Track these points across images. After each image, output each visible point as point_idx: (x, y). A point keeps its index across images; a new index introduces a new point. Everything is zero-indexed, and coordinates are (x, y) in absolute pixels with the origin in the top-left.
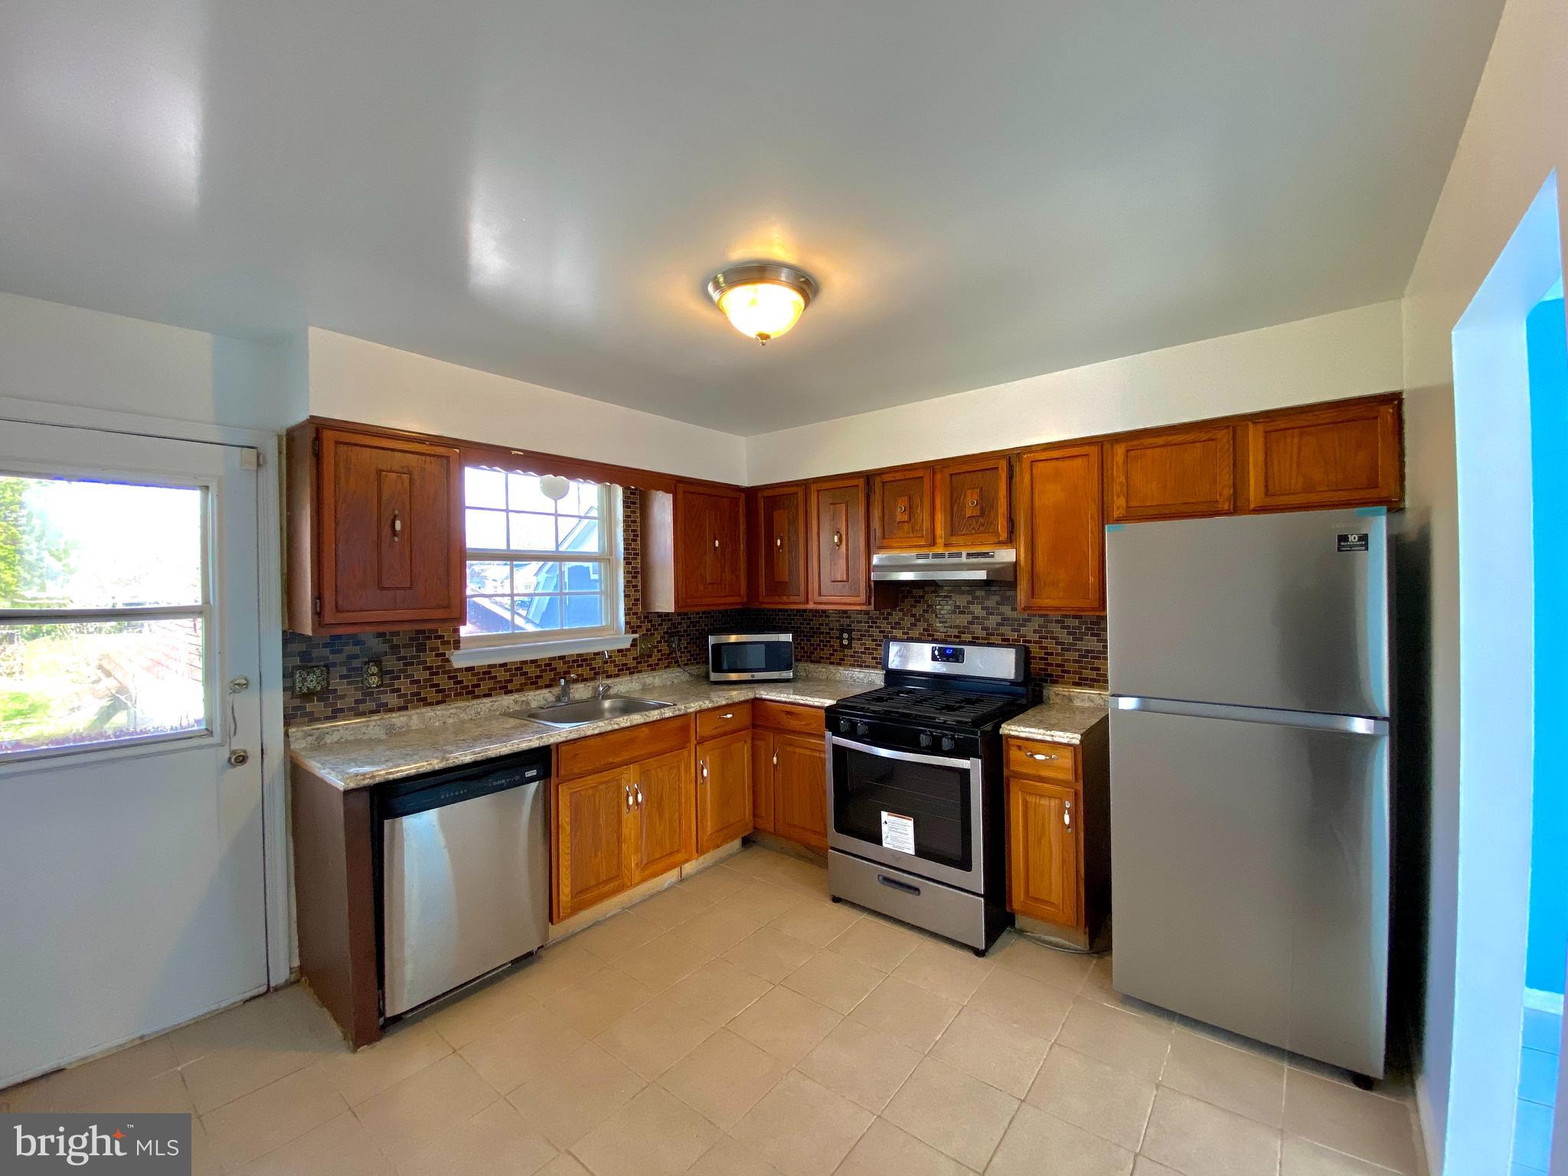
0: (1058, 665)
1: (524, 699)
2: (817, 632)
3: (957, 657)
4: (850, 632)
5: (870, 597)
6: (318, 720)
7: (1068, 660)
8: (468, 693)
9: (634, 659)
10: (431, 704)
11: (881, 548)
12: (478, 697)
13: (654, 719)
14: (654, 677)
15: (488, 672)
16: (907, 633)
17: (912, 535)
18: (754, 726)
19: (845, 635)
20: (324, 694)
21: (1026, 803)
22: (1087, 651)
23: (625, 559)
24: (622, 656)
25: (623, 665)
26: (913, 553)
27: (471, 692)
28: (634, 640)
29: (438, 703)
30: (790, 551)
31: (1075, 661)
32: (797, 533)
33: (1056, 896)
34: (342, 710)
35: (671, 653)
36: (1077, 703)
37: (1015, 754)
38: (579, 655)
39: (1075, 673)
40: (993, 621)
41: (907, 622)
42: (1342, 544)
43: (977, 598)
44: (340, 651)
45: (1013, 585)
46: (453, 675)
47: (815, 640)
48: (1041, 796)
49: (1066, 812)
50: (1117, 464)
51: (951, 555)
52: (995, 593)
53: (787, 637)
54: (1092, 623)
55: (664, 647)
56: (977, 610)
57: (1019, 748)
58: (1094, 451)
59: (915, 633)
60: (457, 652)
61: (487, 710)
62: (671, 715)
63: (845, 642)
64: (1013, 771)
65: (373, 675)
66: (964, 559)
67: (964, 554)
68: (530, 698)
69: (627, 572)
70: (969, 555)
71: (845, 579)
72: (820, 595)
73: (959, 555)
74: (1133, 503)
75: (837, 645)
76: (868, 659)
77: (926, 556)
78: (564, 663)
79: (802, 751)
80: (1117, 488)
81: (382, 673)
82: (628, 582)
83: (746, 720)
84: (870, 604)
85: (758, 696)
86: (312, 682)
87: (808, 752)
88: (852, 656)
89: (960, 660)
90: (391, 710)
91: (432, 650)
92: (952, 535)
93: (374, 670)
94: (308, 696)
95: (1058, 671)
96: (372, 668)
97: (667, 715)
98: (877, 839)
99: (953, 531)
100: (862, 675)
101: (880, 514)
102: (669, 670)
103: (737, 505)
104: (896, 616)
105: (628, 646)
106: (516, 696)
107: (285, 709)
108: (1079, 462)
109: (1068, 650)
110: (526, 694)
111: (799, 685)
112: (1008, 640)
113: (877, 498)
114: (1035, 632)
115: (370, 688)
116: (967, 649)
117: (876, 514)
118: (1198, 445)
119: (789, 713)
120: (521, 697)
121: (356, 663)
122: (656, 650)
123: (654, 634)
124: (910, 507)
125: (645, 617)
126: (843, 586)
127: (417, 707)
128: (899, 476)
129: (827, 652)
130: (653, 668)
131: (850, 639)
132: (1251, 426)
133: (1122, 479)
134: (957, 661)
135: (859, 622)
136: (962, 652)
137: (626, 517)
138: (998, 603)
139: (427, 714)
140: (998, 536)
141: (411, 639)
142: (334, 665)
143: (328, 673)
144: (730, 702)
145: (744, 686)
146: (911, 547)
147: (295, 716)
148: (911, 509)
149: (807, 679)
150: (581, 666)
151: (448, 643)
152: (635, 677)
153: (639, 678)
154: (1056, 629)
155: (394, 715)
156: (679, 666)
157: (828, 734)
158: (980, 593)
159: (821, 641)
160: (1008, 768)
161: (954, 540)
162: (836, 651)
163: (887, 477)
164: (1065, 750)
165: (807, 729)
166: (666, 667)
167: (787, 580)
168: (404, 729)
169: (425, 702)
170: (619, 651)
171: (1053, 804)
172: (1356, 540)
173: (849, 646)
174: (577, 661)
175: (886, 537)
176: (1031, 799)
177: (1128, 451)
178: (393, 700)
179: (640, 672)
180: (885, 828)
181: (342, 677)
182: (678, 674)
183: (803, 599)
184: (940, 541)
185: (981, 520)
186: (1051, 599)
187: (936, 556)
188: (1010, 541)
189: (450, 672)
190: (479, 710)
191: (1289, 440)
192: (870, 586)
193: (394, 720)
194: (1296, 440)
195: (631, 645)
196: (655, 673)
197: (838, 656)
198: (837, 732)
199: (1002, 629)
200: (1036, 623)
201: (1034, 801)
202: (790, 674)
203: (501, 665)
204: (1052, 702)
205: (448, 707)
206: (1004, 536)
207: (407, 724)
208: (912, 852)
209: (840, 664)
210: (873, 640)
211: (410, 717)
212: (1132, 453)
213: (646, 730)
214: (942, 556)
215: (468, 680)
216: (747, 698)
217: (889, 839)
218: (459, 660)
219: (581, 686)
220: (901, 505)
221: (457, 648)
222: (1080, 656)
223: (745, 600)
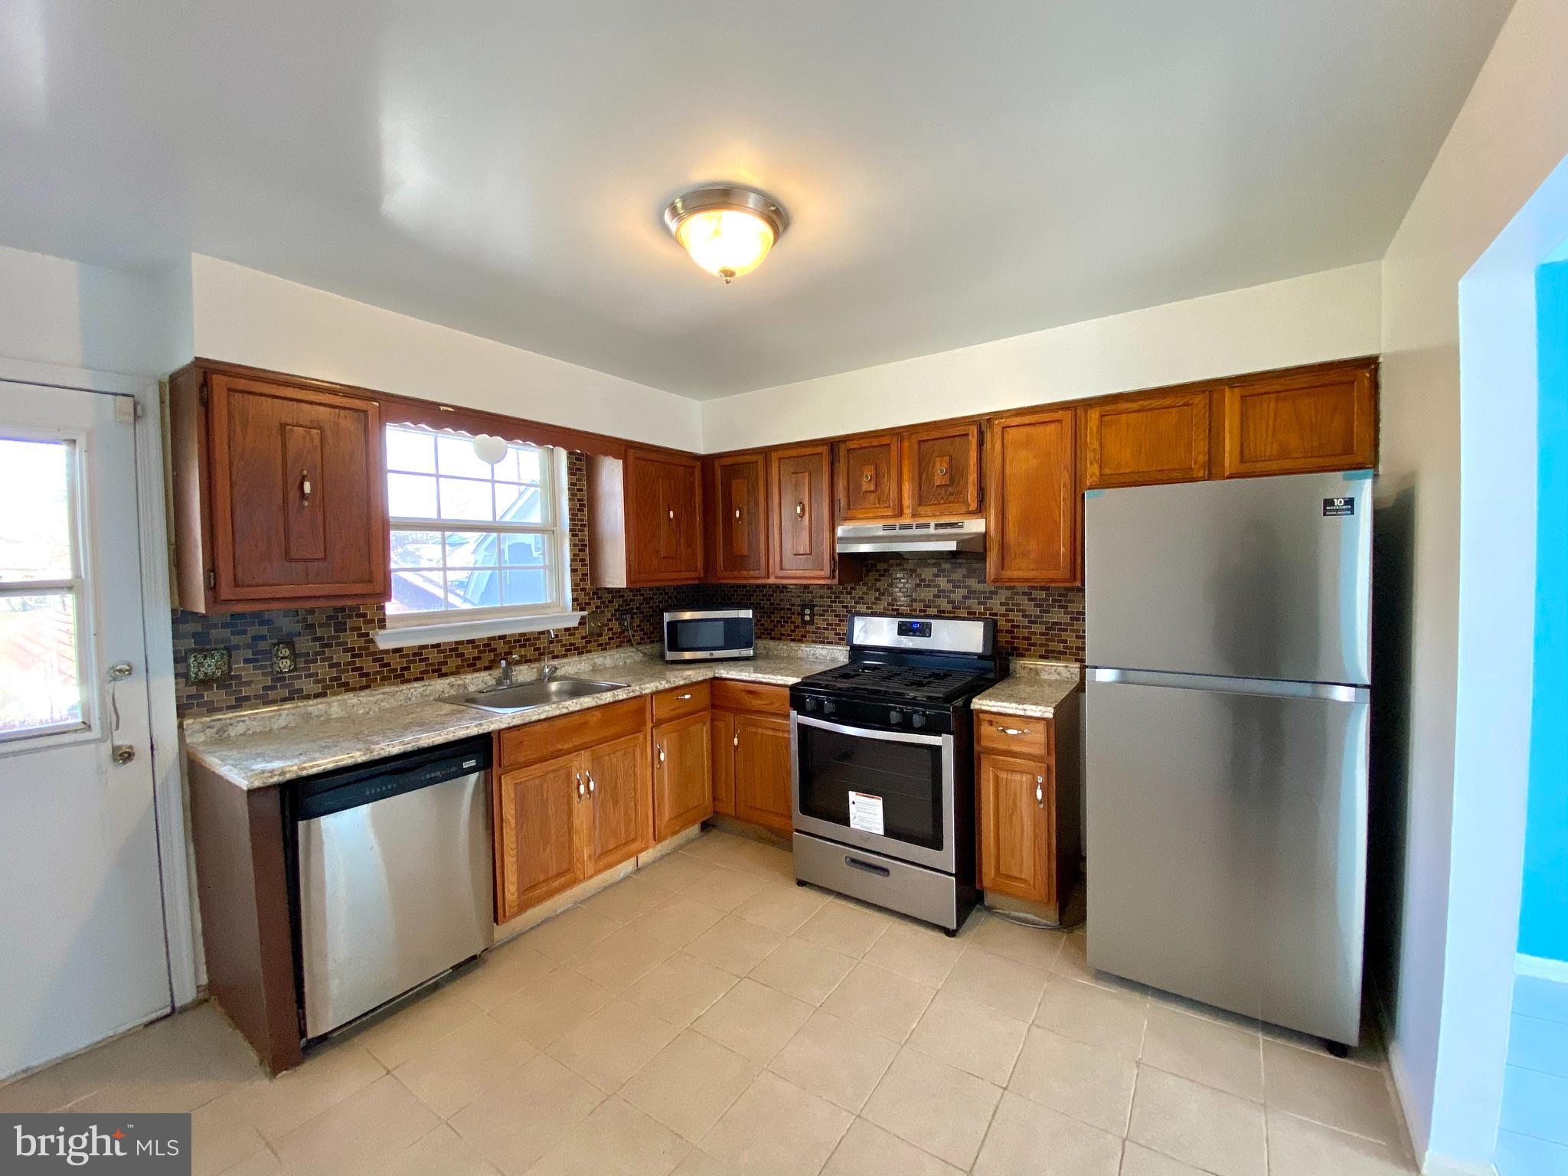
0: (1024, 638)
1: (460, 682)
2: (776, 608)
3: (924, 631)
4: (812, 607)
5: (834, 571)
6: (219, 710)
7: (1035, 633)
8: (396, 677)
9: (583, 638)
10: (354, 689)
11: (846, 519)
12: (408, 681)
13: (607, 702)
14: (605, 657)
15: (419, 652)
16: (871, 608)
17: (878, 506)
18: (713, 706)
19: (807, 611)
20: (225, 681)
21: (996, 778)
22: (1055, 624)
23: (571, 530)
24: (570, 635)
25: (571, 644)
26: (880, 524)
27: (401, 677)
28: (583, 618)
29: (362, 688)
30: (750, 524)
31: (1042, 634)
32: (757, 504)
33: (1027, 873)
34: (247, 698)
35: (623, 632)
36: (1045, 676)
37: (986, 730)
38: (521, 635)
39: (1041, 645)
40: (959, 594)
41: (872, 596)
42: (1328, 508)
43: (943, 570)
44: (245, 632)
45: (982, 557)
46: (380, 657)
47: (776, 617)
48: (1013, 771)
49: (1039, 787)
50: (1091, 431)
51: (919, 526)
52: (960, 565)
53: (747, 614)
54: (1060, 595)
55: (615, 625)
56: (942, 582)
57: (991, 723)
58: (1067, 416)
59: (879, 608)
60: (382, 632)
61: (419, 695)
62: (625, 696)
63: (807, 618)
64: (985, 747)
65: (285, 658)
66: (932, 530)
67: (932, 525)
68: (467, 681)
69: (573, 545)
70: (937, 526)
71: (808, 552)
72: (782, 569)
73: (927, 526)
74: (1107, 471)
75: (798, 621)
76: (830, 634)
77: (893, 527)
78: (505, 643)
79: (765, 731)
80: (1090, 455)
81: (294, 656)
82: (574, 555)
83: (704, 698)
84: (834, 577)
85: (717, 675)
86: (211, 666)
87: (771, 733)
88: (813, 633)
89: (927, 635)
90: (308, 697)
91: (353, 629)
92: (920, 505)
93: (286, 652)
94: (206, 682)
95: (1025, 644)
96: (283, 651)
97: (621, 698)
98: (845, 820)
99: (921, 500)
100: (824, 652)
101: (845, 484)
102: (620, 650)
103: (692, 474)
104: (859, 591)
105: (575, 623)
106: (451, 679)
107: (178, 698)
108: (1050, 428)
109: (1036, 623)
110: (463, 677)
111: (760, 663)
112: (975, 613)
113: (842, 467)
114: (1002, 604)
115: (282, 672)
116: (935, 623)
117: (841, 484)
118: (1174, 410)
119: (750, 692)
120: (457, 680)
121: (263, 645)
122: (606, 628)
123: (603, 612)
124: (877, 476)
125: (594, 593)
126: (806, 560)
127: (338, 694)
128: (864, 443)
129: (789, 628)
130: (603, 647)
131: (812, 615)
132: (1227, 389)
133: (1096, 445)
134: (923, 635)
135: (821, 597)
136: (929, 626)
137: (572, 484)
138: (964, 576)
139: (349, 701)
140: (968, 505)
141: (329, 618)
142: (237, 647)
143: (230, 656)
144: (688, 682)
145: (702, 665)
146: (877, 517)
147: (189, 706)
148: (877, 479)
149: (767, 657)
150: (524, 646)
151: (372, 621)
152: (584, 658)
153: (588, 659)
154: (1024, 601)
155: (311, 702)
156: (632, 645)
157: (794, 713)
158: (946, 566)
159: (782, 617)
160: (979, 743)
161: (922, 510)
162: (798, 627)
163: (852, 445)
164: (1038, 724)
165: (770, 709)
166: (617, 647)
167: (746, 553)
168: (322, 718)
169: (347, 688)
170: (567, 630)
171: (1024, 780)
172: (1342, 504)
173: (811, 622)
174: (519, 641)
175: (851, 507)
176: (1003, 775)
177: (1102, 416)
178: (309, 686)
179: (590, 651)
180: (852, 808)
181: (246, 661)
182: (630, 654)
183: (763, 574)
184: (907, 511)
185: (950, 489)
186: (1021, 570)
187: (903, 527)
188: (980, 510)
189: (375, 653)
190: (410, 696)
191: (1265, 405)
192: (834, 558)
193: (310, 709)
194: (1272, 405)
195: (580, 623)
196: (606, 653)
197: (800, 632)
198: (802, 711)
199: (969, 602)
200: (1003, 595)
201: (1005, 776)
202: (750, 652)
203: (433, 646)
204: (1018, 675)
205: (375, 692)
206: (973, 506)
207: (326, 712)
208: (881, 832)
209: (800, 641)
210: (836, 616)
211: (329, 704)
212: (1107, 418)
213: (598, 714)
214: (909, 527)
215: (396, 662)
216: (706, 677)
217: (857, 820)
218: (384, 641)
219: (524, 668)
220: (868, 473)
221: (383, 627)
222: (1046, 628)
223: (702, 575)
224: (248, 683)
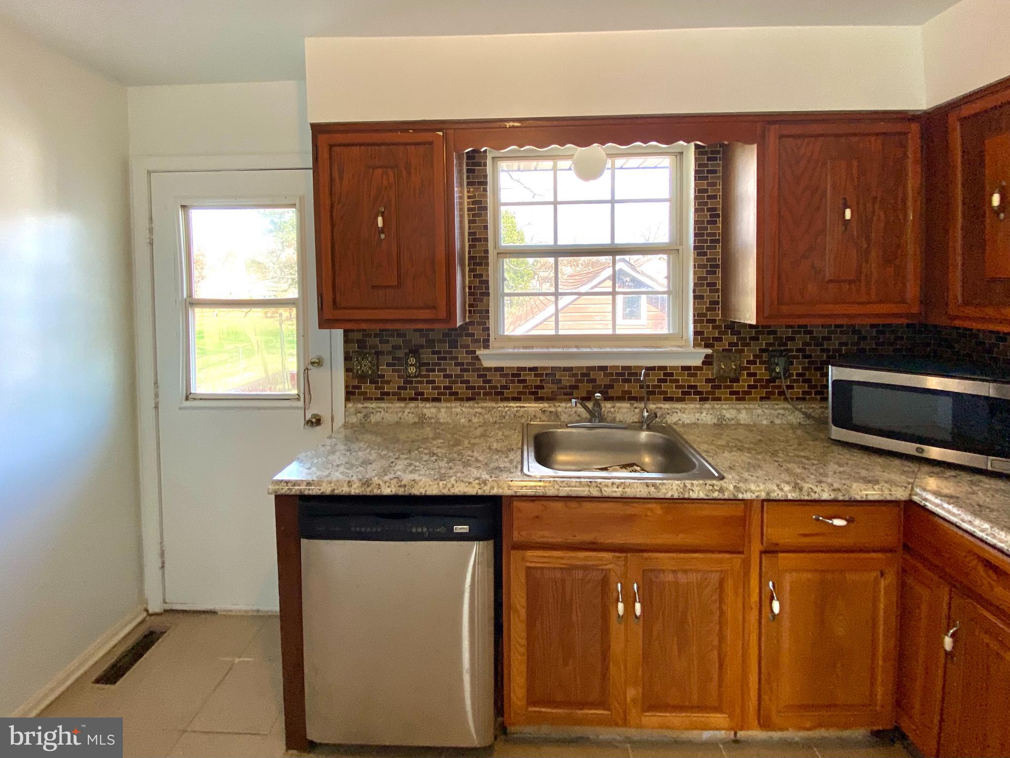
6: (370, 399)
9: (708, 381)
14: (739, 410)
23: (695, 248)
24: (689, 375)
25: (690, 387)
27: (500, 395)
28: (707, 356)
29: (468, 399)
34: (388, 394)
35: (773, 380)
38: (624, 368)
44: (388, 341)
46: (483, 373)
55: (761, 371)
60: (486, 352)
61: (512, 415)
65: (411, 365)
68: (559, 409)
69: (698, 266)
78: (606, 375)
81: (420, 365)
82: (700, 278)
85: (915, 499)
86: (365, 366)
90: (427, 400)
91: (462, 347)
93: (412, 360)
94: (362, 378)
102: (766, 404)
105: (698, 362)
107: (347, 387)
115: (410, 376)
121: (400, 354)
122: (745, 373)
123: (742, 351)
125: (727, 327)
127: (446, 401)
130: (740, 397)
137: (699, 191)
142: (382, 353)
144: (840, 497)
147: (353, 393)
151: (478, 341)
152: (707, 406)
153: (713, 408)
156: (786, 399)
166: (762, 399)
170: (685, 368)
179: (719, 399)
181: (388, 365)
182: (782, 412)
195: (704, 363)
196: (741, 405)
219: (625, 405)
221: (487, 347)
223: (916, 310)
224: (388, 382)
